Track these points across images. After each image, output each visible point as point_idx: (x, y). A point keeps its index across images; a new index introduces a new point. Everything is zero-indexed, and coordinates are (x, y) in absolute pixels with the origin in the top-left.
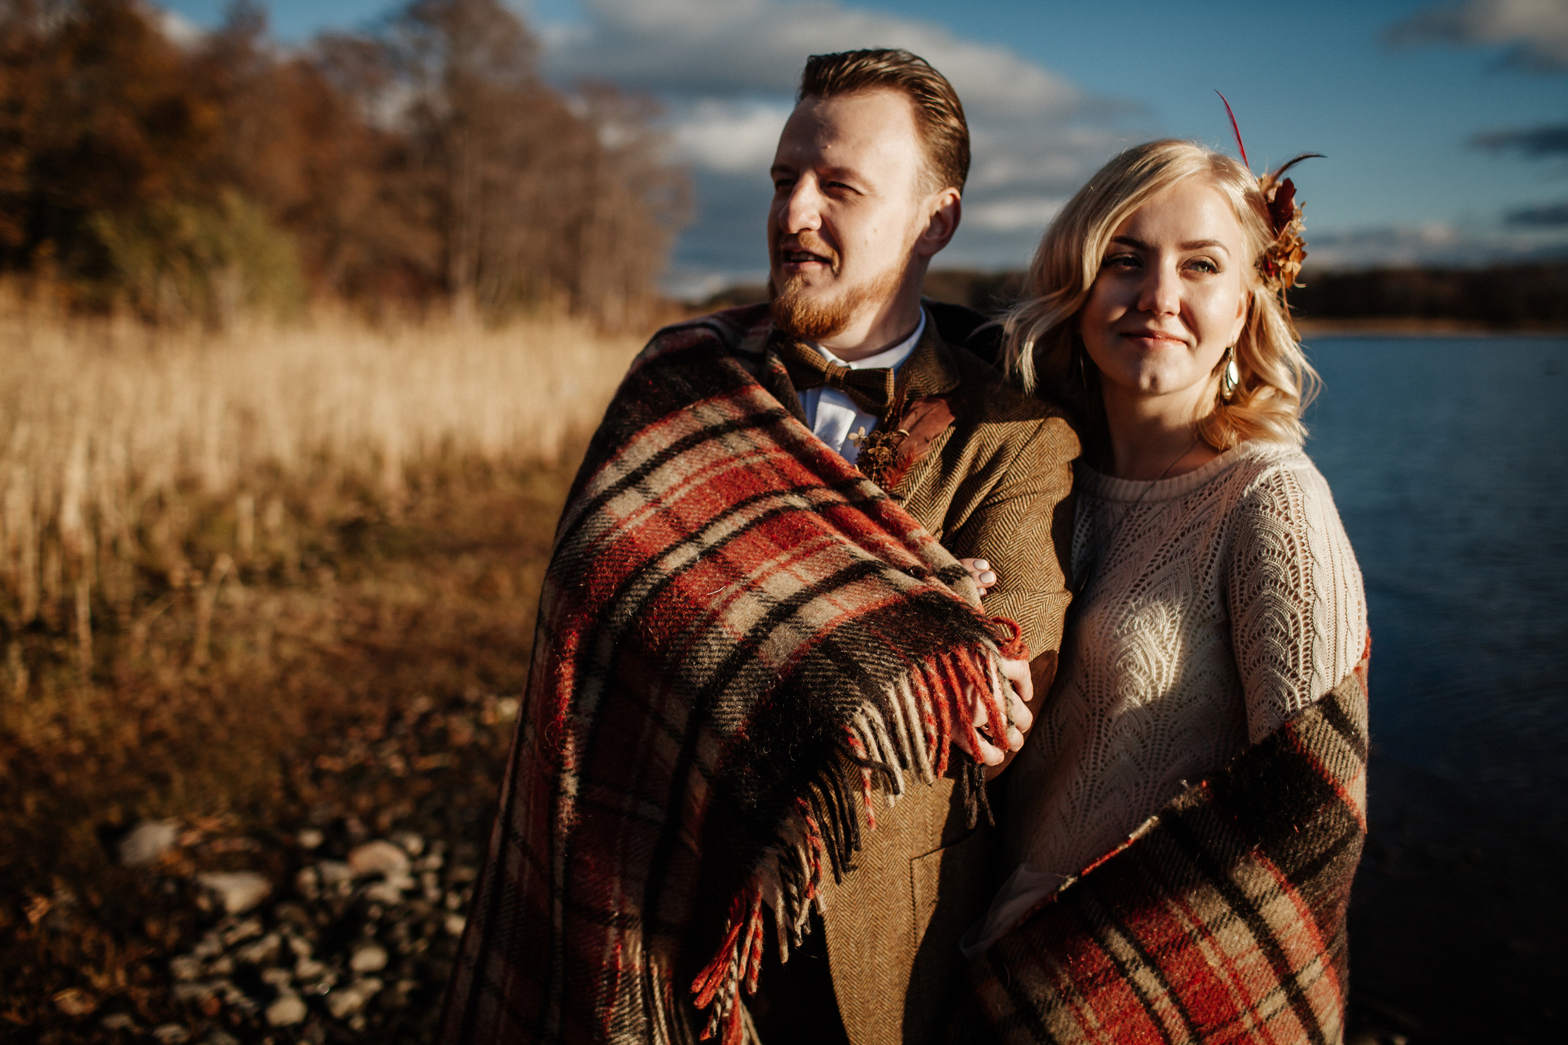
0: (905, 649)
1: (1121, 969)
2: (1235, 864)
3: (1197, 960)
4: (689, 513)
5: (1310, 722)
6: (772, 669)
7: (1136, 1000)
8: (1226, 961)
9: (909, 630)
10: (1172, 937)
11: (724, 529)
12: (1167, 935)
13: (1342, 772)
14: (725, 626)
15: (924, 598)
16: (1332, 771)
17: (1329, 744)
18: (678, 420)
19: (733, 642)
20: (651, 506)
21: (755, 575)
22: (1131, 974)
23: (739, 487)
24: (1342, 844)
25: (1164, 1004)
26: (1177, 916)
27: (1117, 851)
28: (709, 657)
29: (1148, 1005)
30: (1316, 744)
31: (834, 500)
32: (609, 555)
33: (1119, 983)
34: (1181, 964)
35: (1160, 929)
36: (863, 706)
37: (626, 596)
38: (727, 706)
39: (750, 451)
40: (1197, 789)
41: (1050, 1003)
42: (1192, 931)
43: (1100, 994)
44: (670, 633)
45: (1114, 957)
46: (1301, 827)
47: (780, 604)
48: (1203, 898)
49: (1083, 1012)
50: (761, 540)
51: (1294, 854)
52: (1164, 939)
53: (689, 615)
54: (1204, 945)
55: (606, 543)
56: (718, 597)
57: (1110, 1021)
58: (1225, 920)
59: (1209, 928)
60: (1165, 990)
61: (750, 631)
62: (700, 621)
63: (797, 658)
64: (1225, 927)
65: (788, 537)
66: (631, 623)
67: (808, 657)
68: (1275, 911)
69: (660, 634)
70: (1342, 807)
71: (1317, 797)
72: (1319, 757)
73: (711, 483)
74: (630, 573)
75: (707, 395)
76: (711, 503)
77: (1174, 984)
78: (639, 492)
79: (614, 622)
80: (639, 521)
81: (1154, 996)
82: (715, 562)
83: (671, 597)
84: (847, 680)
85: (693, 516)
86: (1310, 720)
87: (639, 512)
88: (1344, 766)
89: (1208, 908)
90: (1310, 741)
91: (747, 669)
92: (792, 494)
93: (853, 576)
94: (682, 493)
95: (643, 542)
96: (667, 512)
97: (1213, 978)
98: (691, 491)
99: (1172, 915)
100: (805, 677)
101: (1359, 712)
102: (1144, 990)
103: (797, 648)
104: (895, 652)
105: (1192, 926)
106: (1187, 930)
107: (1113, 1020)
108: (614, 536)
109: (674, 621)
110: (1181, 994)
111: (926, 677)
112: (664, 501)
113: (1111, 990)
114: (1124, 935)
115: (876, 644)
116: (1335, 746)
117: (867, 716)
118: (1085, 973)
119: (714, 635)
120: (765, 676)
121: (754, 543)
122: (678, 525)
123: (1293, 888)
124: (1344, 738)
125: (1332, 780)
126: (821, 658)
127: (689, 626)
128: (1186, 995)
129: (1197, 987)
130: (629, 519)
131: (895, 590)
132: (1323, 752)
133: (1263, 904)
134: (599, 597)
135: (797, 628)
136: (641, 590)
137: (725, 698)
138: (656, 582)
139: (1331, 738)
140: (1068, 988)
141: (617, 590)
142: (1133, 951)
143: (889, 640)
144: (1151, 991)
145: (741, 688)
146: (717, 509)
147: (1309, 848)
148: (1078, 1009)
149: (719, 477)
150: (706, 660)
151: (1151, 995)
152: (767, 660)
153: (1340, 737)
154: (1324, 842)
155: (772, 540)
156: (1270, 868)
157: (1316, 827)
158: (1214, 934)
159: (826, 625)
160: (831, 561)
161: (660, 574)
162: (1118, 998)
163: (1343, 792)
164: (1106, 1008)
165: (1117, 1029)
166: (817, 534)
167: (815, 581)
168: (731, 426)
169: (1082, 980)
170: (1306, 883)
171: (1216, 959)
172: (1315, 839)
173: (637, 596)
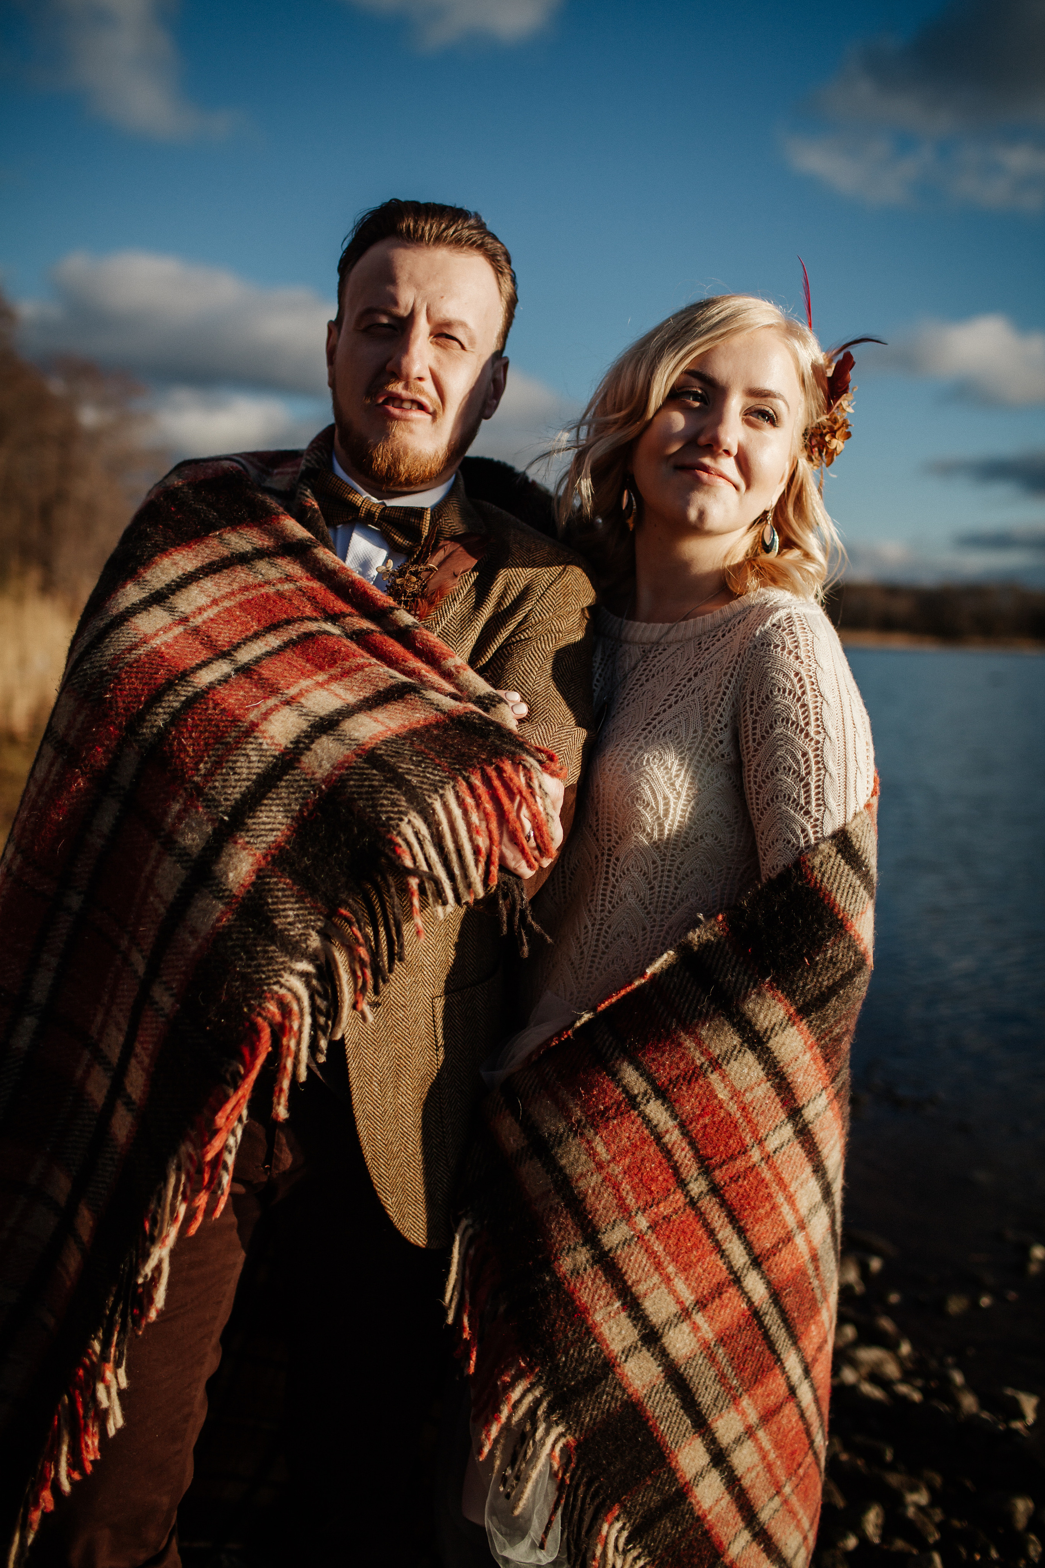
0: (449, 763)
1: (632, 1102)
2: (746, 996)
3: (707, 1093)
4: (220, 633)
5: (824, 856)
6: (315, 780)
7: (647, 1132)
8: (735, 1094)
9: (452, 746)
10: (684, 1070)
11: (257, 649)
12: (678, 1068)
13: (852, 907)
14: (265, 737)
15: (466, 717)
16: (842, 905)
17: (841, 879)
18: (203, 546)
19: (273, 753)
20: (179, 624)
21: (293, 691)
22: (642, 1107)
23: (270, 611)
24: (849, 977)
25: (674, 1137)
26: (690, 1048)
27: (633, 987)
28: (248, 768)
29: (658, 1138)
30: (829, 878)
31: (368, 628)
32: (138, 667)
33: (630, 1116)
34: (691, 1096)
35: (671, 1062)
36: (409, 816)
37: (156, 708)
38: (266, 817)
39: (281, 578)
40: (713, 922)
41: (562, 1135)
42: (703, 1064)
43: (611, 1127)
44: (206, 744)
45: (626, 1090)
46: (811, 959)
47: (321, 718)
48: (715, 1031)
49: (593, 1145)
50: (296, 661)
51: (804, 987)
52: (675, 1072)
53: (226, 726)
54: (714, 1077)
55: (133, 656)
56: (256, 709)
57: (620, 1153)
58: (735, 1053)
59: (720, 1061)
60: (675, 1123)
61: (291, 743)
62: (239, 731)
63: (340, 769)
64: (735, 1060)
65: (324, 659)
66: (162, 736)
67: (354, 768)
68: (784, 1044)
69: (194, 745)
70: (850, 940)
71: (829, 930)
72: (831, 891)
73: (241, 605)
74: (161, 685)
75: (234, 523)
76: (241, 624)
77: (684, 1117)
78: (165, 610)
79: (143, 734)
80: (169, 637)
81: (665, 1129)
82: (251, 678)
83: (207, 709)
84: (394, 790)
85: (224, 636)
86: (824, 854)
87: (166, 629)
88: (853, 901)
89: (719, 1040)
90: (823, 875)
91: (288, 780)
92: (326, 620)
93: (393, 696)
94: (210, 613)
95: (174, 657)
96: (196, 630)
97: (722, 1110)
98: (219, 612)
99: (685, 1048)
100: (351, 786)
101: (870, 848)
102: (655, 1122)
103: (341, 758)
104: (440, 766)
105: (703, 1059)
106: (698, 1063)
107: (624, 1153)
108: (142, 651)
109: (210, 733)
110: (691, 1127)
111: (472, 788)
112: (192, 620)
113: (622, 1124)
114: (637, 1069)
115: (420, 758)
116: (846, 881)
117: (413, 827)
118: (597, 1106)
119: (254, 746)
120: (307, 786)
121: (289, 663)
122: (209, 643)
123: (801, 1020)
124: (855, 873)
125: (842, 914)
126: (367, 769)
127: (226, 737)
128: (696, 1128)
129: (707, 1120)
130: (156, 635)
131: (437, 710)
132: (835, 886)
133: (772, 1036)
134: (127, 709)
135: (340, 740)
136: (174, 702)
137: (263, 808)
138: (189, 694)
139: (843, 872)
140: (579, 1121)
141: (146, 703)
142: (645, 1084)
143: (432, 755)
144: (662, 1124)
145: (281, 799)
146: (247, 630)
147: (818, 981)
148: (589, 1142)
149: (249, 601)
150: (245, 771)
151: (661, 1128)
152: (310, 771)
153: (852, 872)
154: (832, 974)
155: (308, 661)
156: (780, 1000)
157: (825, 959)
158: (724, 1067)
159: (370, 738)
160: (370, 681)
161: (194, 687)
162: (630, 1129)
163: (852, 926)
164: (617, 1140)
165: (627, 1160)
166: (354, 655)
167: (355, 700)
168: (260, 554)
169: (593, 1113)
170: (813, 1015)
171: (726, 1092)
172: (824, 972)
173: (169, 707)
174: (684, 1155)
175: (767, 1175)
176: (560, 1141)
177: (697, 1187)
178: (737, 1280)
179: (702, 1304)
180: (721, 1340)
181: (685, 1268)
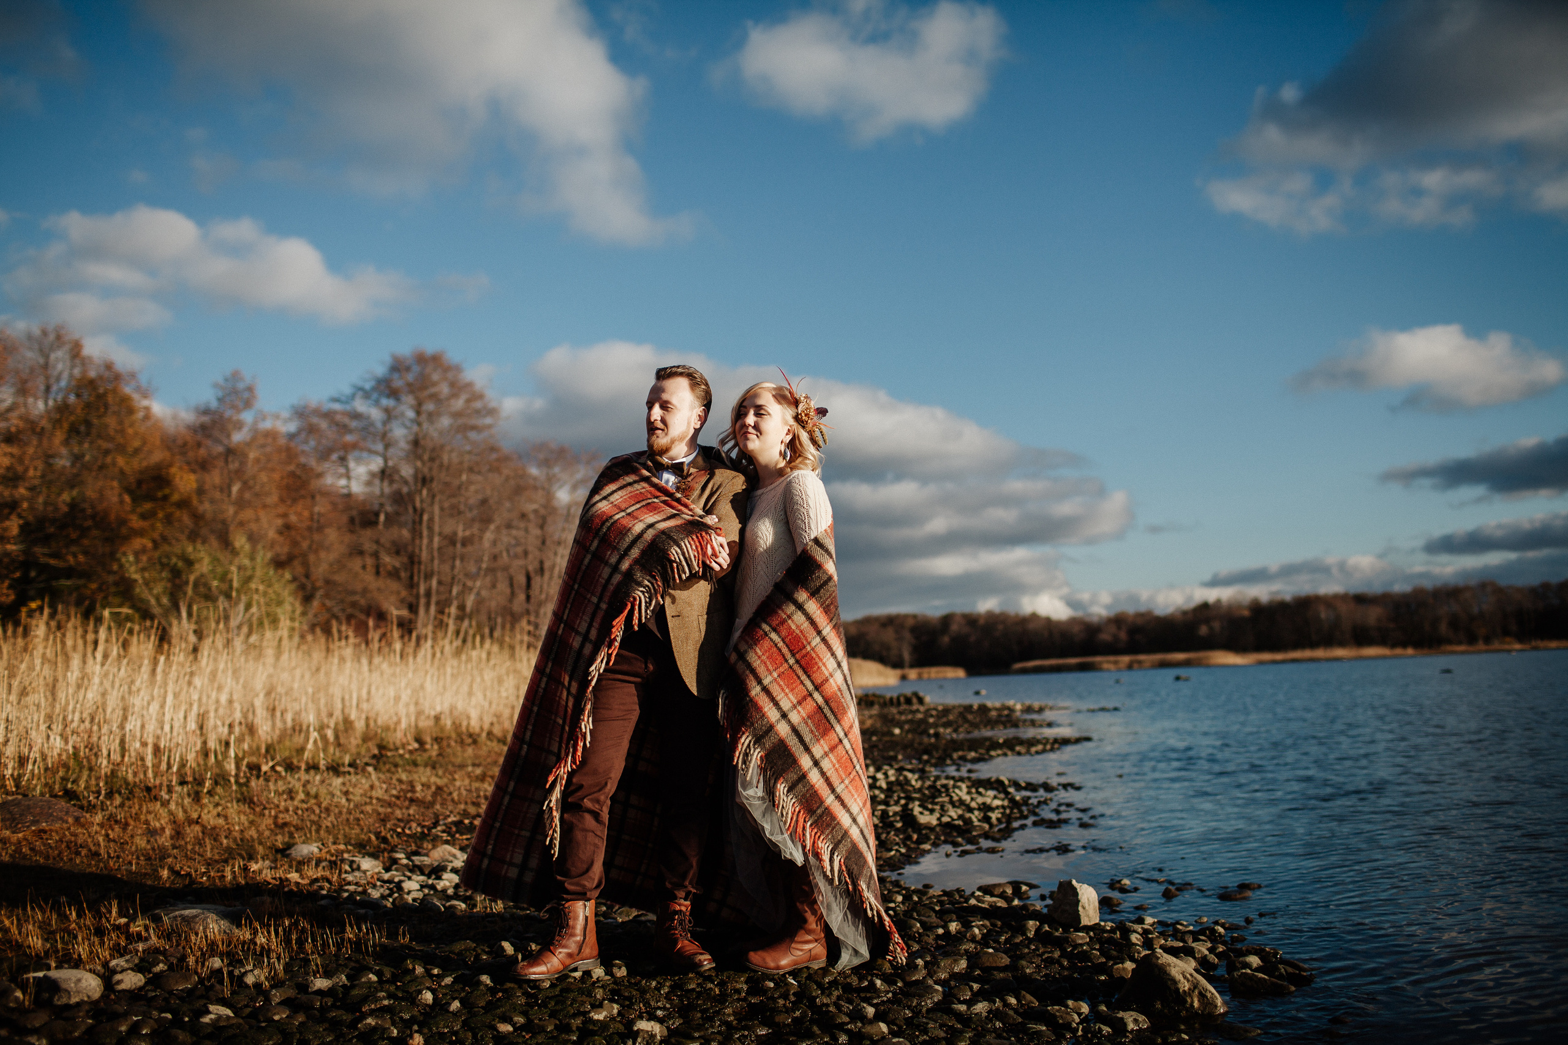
0: (687, 533)
3: (789, 628)
4: (621, 505)
5: (811, 545)
6: (647, 540)
8: (797, 627)
9: (688, 529)
10: (780, 621)
11: (633, 508)
13: (823, 560)
14: (634, 530)
17: (817, 552)
18: (618, 482)
19: (636, 534)
20: (611, 504)
21: (642, 518)
23: (637, 498)
25: (781, 644)
26: (781, 614)
28: (629, 539)
31: (667, 500)
32: (598, 517)
33: (766, 639)
34: (784, 629)
35: (777, 620)
36: (674, 547)
37: (603, 525)
38: (634, 551)
39: (641, 488)
41: (747, 650)
42: (785, 618)
43: (761, 644)
44: (617, 535)
45: (764, 632)
46: (811, 577)
47: (653, 523)
48: (787, 606)
49: (756, 652)
51: (811, 587)
54: (790, 621)
55: (598, 514)
58: (794, 612)
59: (790, 616)
61: (641, 531)
62: (626, 530)
63: (654, 537)
64: (795, 615)
65: (653, 509)
66: (605, 534)
67: (658, 536)
68: (809, 608)
69: (613, 536)
70: (824, 570)
71: (816, 567)
73: (629, 497)
74: (605, 521)
75: (627, 474)
76: (629, 502)
78: (607, 501)
79: (600, 534)
80: (608, 507)
82: (631, 516)
83: (617, 525)
84: (669, 540)
85: (623, 506)
87: (607, 505)
89: (789, 609)
90: (813, 553)
91: (640, 540)
92: (654, 499)
93: (673, 517)
94: (619, 501)
95: (608, 513)
96: (614, 505)
97: (795, 633)
98: (623, 499)
99: (779, 614)
100: (657, 541)
103: (655, 534)
104: (683, 534)
105: (785, 616)
108: (600, 512)
109: (618, 532)
111: (693, 539)
112: (615, 502)
114: (767, 624)
115: (678, 531)
116: (819, 553)
117: (675, 550)
118: (756, 639)
119: (631, 533)
120: (645, 542)
121: (642, 511)
122: (618, 508)
123: (813, 598)
126: (662, 535)
127: (623, 531)
129: (790, 637)
130: (603, 508)
131: (685, 519)
133: (805, 605)
134: (596, 526)
135: (655, 530)
136: (607, 526)
137: (633, 549)
138: (613, 522)
139: (818, 550)
140: (751, 644)
141: (601, 527)
142: (769, 629)
143: (682, 530)
145: (638, 546)
146: (630, 504)
147: (817, 586)
148: (755, 650)
149: (632, 495)
153: (823, 551)
154: (820, 582)
155: (648, 510)
156: (804, 592)
157: (816, 577)
158: (792, 618)
159: (663, 528)
160: (665, 514)
161: (614, 520)
162: (766, 644)
163: (824, 566)
167: (661, 519)
168: (635, 482)
169: (755, 641)
170: (816, 596)
171: (794, 627)
174: (785, 650)
175: (814, 655)
176: (746, 652)
177: (792, 661)
178: (811, 695)
179: (800, 703)
180: (808, 717)
181: (792, 690)
